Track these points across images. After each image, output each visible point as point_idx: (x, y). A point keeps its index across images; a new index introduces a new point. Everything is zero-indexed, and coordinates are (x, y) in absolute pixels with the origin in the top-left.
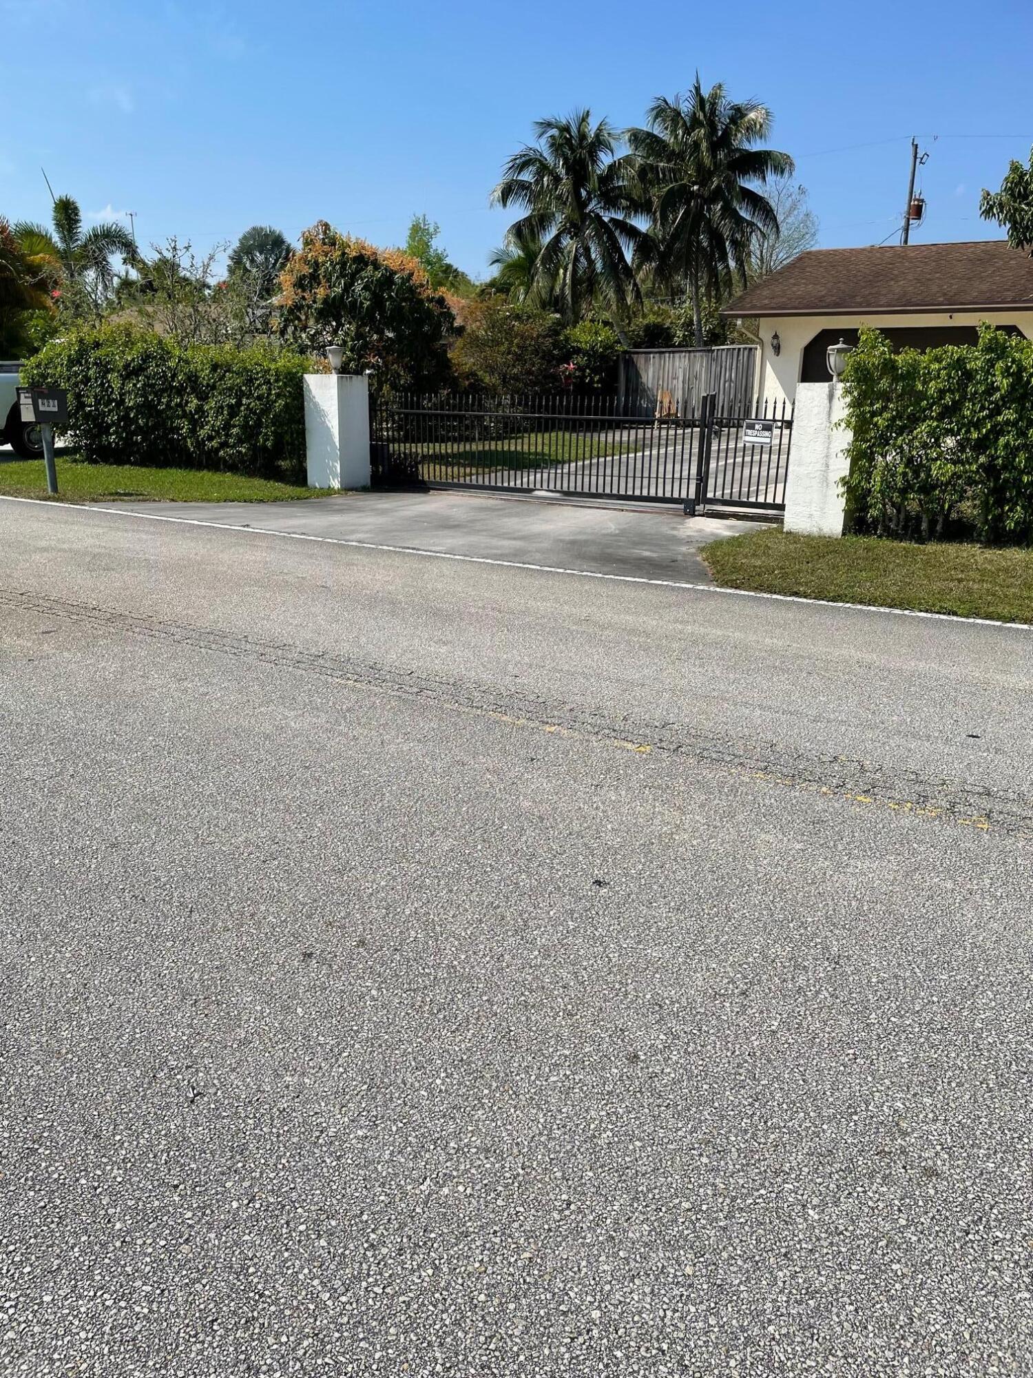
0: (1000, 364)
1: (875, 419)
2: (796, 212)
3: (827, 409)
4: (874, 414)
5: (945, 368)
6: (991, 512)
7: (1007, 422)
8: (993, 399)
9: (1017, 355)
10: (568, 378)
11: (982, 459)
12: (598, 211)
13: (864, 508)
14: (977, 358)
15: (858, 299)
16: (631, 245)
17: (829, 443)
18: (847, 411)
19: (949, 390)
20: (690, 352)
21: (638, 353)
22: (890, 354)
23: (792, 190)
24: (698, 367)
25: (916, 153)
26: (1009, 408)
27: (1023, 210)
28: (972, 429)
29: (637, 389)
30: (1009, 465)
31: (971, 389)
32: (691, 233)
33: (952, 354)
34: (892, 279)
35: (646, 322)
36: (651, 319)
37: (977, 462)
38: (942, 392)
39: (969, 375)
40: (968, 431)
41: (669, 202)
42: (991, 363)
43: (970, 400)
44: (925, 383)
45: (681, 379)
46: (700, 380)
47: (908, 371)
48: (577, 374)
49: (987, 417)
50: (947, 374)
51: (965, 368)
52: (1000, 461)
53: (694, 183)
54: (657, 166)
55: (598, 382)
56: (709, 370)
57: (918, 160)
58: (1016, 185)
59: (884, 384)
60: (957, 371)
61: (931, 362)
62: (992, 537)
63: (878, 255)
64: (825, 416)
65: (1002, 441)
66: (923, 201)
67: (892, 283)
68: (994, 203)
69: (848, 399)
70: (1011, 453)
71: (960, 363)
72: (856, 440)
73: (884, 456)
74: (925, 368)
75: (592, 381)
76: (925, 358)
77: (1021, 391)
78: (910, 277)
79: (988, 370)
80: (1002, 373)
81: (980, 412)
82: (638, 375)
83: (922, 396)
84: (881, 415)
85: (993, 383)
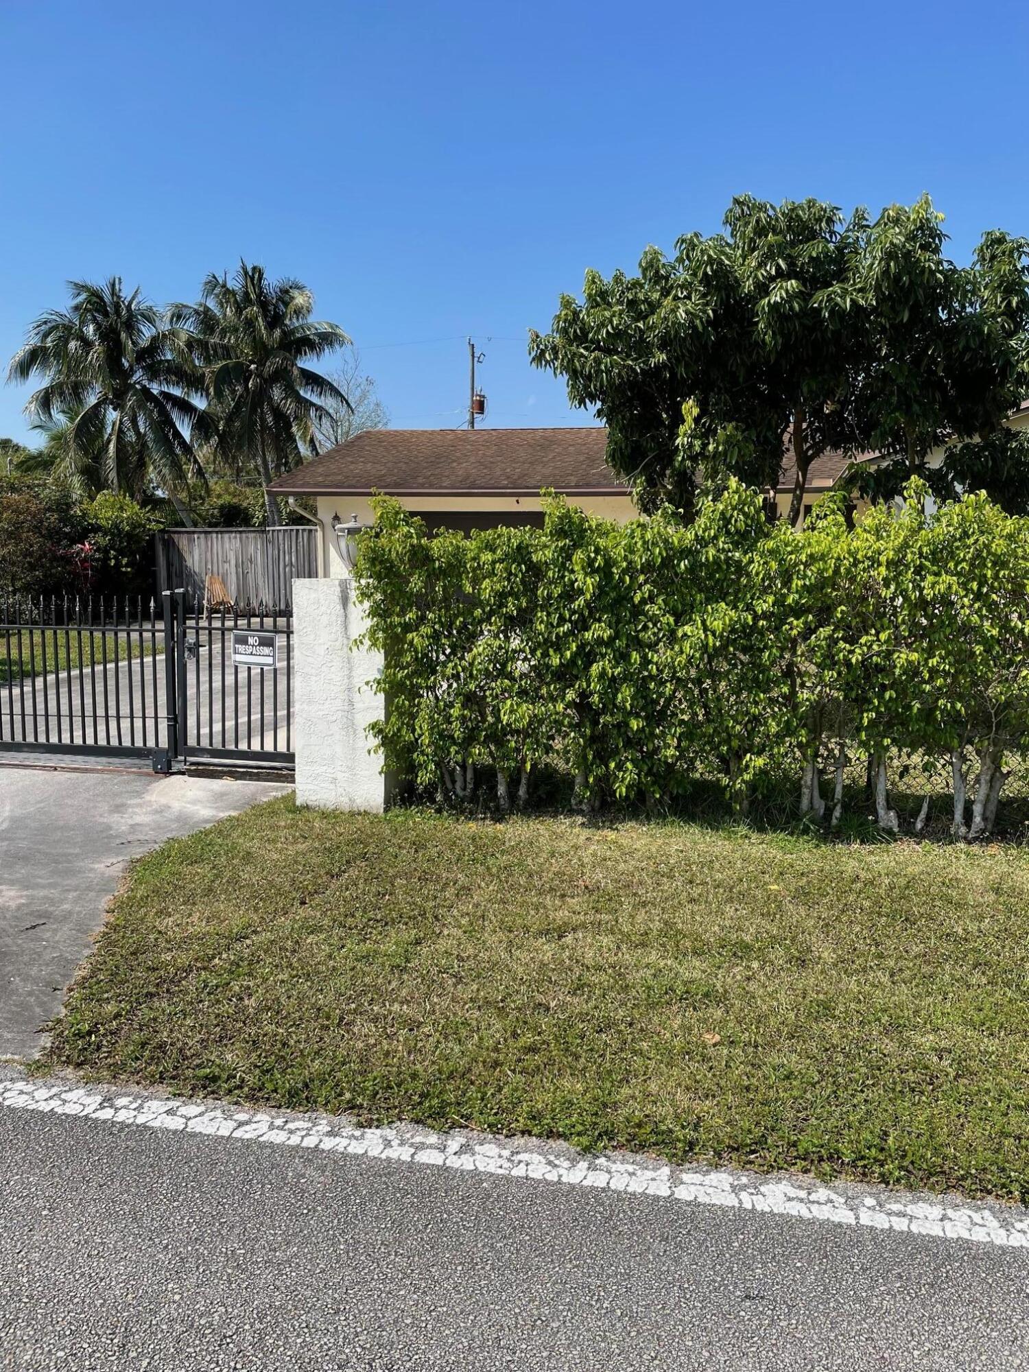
0: (579, 555)
1: (410, 636)
2: (366, 402)
3: (341, 619)
4: (407, 628)
5: (501, 561)
6: (591, 771)
7: (600, 641)
8: (575, 606)
9: (602, 542)
10: (84, 561)
11: (570, 695)
12: (145, 383)
13: (412, 768)
14: (545, 546)
15: (420, 480)
16: (186, 420)
17: (350, 669)
18: (369, 623)
19: (511, 594)
20: (241, 532)
21: (179, 532)
22: (419, 538)
23: (360, 380)
24: (251, 549)
25: (473, 353)
26: (599, 620)
27: (582, 355)
28: (551, 652)
29: (182, 572)
30: (610, 704)
31: (541, 592)
32: (253, 410)
33: (509, 540)
34: (454, 461)
35: (220, 502)
36: (227, 499)
37: (563, 699)
38: (502, 596)
39: (536, 571)
40: (545, 655)
41: (223, 378)
42: (566, 554)
43: (543, 608)
44: (476, 582)
45: (233, 562)
46: (256, 565)
47: (450, 564)
48: (97, 555)
49: (570, 633)
50: (506, 569)
51: (530, 559)
52: (596, 698)
53: (252, 362)
54: (207, 343)
55: (127, 566)
56: (265, 553)
57: (476, 359)
58: (571, 325)
59: (416, 583)
60: (519, 565)
61: (480, 550)
62: (597, 804)
63: (439, 437)
64: (338, 628)
65: (595, 669)
66: (484, 397)
67: (455, 464)
68: (546, 347)
69: (367, 605)
70: (609, 687)
71: (521, 553)
72: (387, 666)
73: (432, 689)
74: (474, 559)
75: (118, 564)
76: (471, 545)
77: (613, 595)
78: (472, 459)
79: (563, 564)
80: (583, 568)
81: (559, 625)
82: (181, 558)
83: (474, 601)
84: (417, 630)
85: (572, 583)
